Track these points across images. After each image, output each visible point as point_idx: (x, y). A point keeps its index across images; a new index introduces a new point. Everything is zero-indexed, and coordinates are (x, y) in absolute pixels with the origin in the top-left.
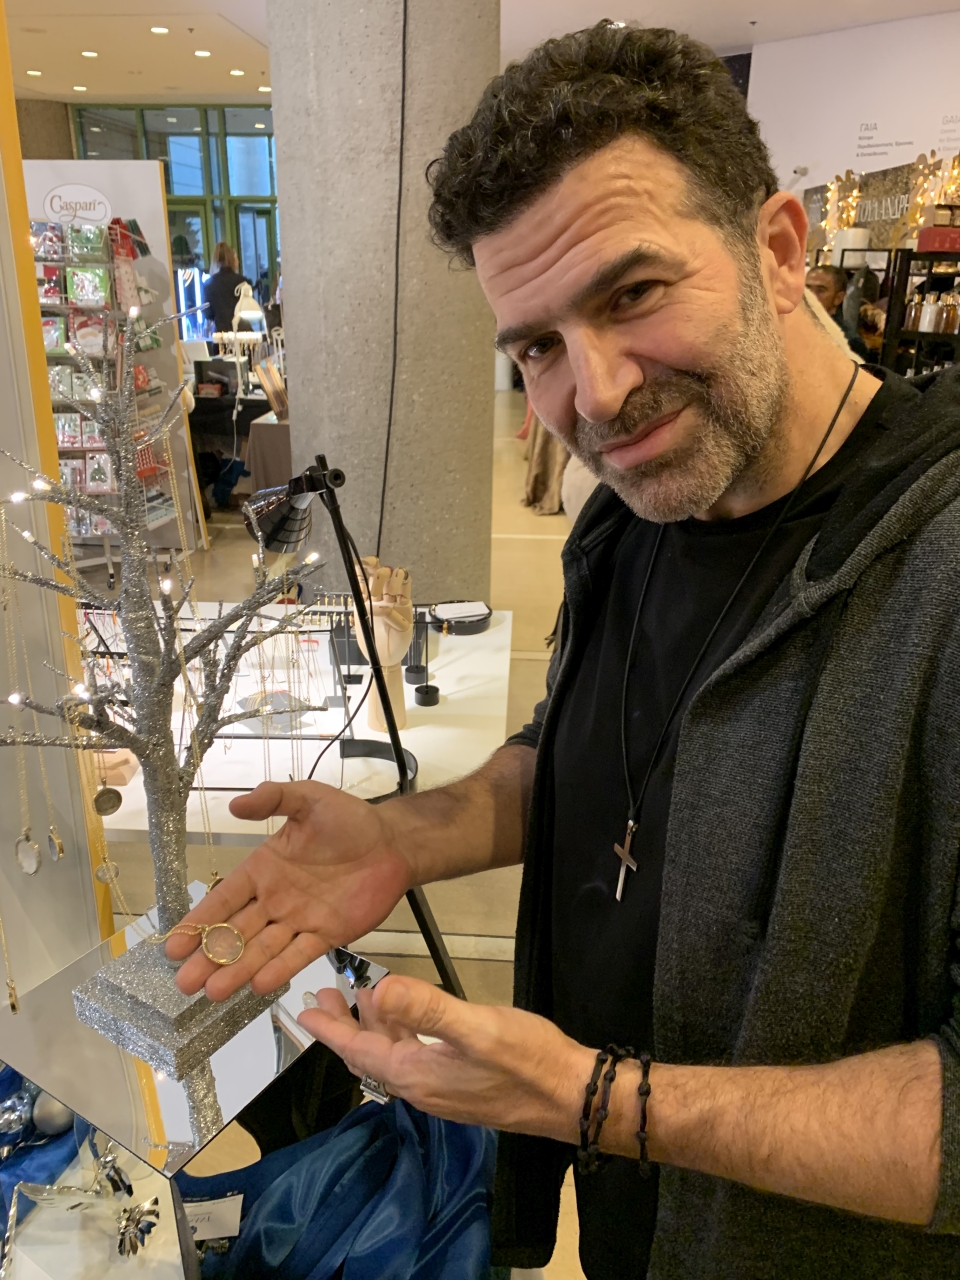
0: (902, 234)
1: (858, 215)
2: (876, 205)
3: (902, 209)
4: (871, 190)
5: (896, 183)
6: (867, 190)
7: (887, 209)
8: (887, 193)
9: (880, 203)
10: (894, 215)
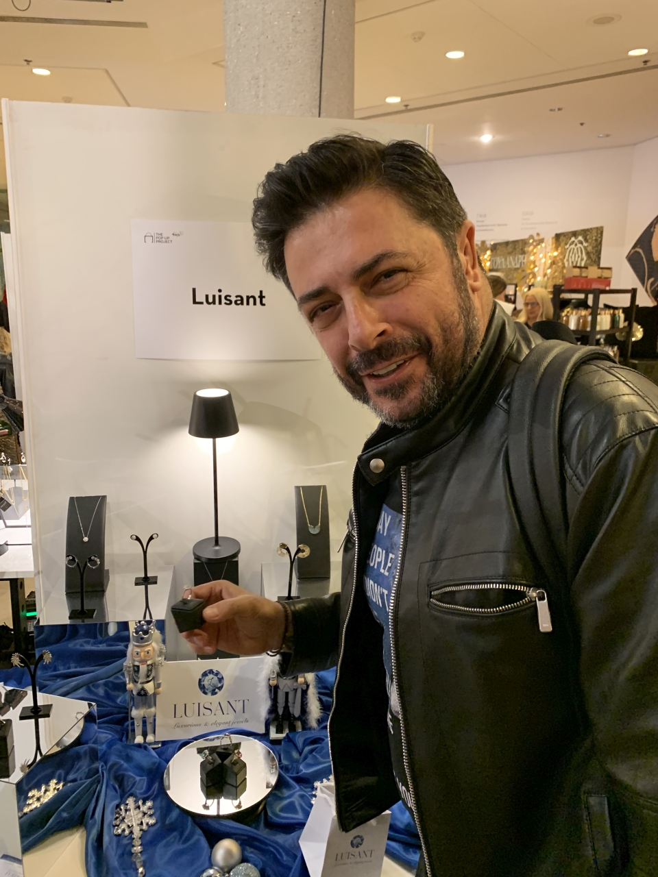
0: (522, 276)
1: (492, 264)
2: (503, 260)
3: (521, 263)
4: (498, 252)
5: (515, 249)
6: (496, 252)
7: (510, 263)
8: (510, 253)
9: (506, 259)
10: (516, 265)
